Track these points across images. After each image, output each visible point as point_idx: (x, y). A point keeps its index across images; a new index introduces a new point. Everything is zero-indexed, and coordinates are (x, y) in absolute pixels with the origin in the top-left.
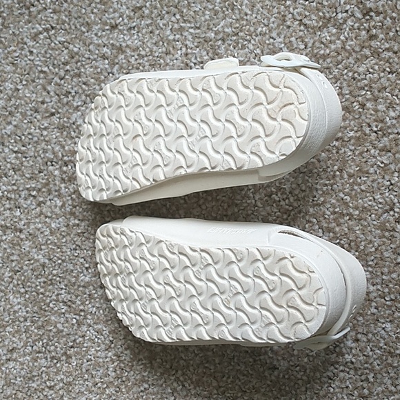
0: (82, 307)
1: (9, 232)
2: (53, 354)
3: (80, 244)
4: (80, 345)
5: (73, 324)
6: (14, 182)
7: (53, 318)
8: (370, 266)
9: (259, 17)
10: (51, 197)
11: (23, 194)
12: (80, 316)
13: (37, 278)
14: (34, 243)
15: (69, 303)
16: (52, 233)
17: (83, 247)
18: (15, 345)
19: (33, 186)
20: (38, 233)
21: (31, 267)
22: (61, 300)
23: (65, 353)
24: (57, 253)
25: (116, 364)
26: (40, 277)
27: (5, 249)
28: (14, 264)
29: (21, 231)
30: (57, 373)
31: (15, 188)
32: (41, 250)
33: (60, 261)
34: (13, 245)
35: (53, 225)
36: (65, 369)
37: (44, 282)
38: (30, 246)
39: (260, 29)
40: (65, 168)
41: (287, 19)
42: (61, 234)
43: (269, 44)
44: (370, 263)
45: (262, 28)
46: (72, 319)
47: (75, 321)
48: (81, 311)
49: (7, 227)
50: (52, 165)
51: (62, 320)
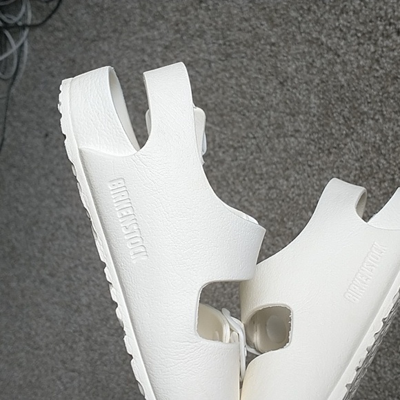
0: (353, 126)
1: (331, 53)
2: (321, 146)
4: (341, 149)
5: (342, 134)
6: (350, 21)
7: (332, 123)
10: (369, 42)
11: (353, 32)
12: (349, 130)
13: (334, 92)
15: (347, 119)
16: (358, 67)
18: (300, 129)
22: (342, 114)
23: (329, 150)
25: (357, 172)
28: (324, 76)
29: (339, 56)
30: (318, 159)
31: (349, 25)
33: (353, 89)
34: (329, 63)
35: (361, 63)
36: (324, 159)
40: (388, 27)
46: (343, 130)
47: (344, 132)
51: (337, 128)
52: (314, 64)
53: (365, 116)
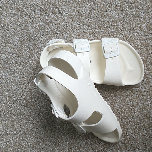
0: (33, 53)
1: (27, 16)
2: (17, 60)
3: (44, 35)
4: (26, 63)
5: (28, 56)
6: (38, 2)
7: (23, 50)
8: (121, 99)
9: (142, 3)
10: (45, 15)
11: (39, 8)
12: (31, 55)
13: (26, 36)
14: (32, 25)
15: (31, 50)
16: (39, 26)
17: (45, 36)
18: (8, 50)
19: (43, 8)
20: (35, 22)
21: (27, 31)
22: (29, 47)
23: (20, 63)
24: (37, 32)
25: (32, 76)
26: (27, 36)
27: (23, 21)
28: (23, 27)
29: (31, 19)
30: (15, 67)
31: (37, 5)
32: (33, 28)
33: (36, 35)
34: (26, 21)
35: (41, 24)
36: (17, 67)
37: (28, 38)
38: (30, 25)
39: (139, 7)
40: (55, 9)
41: (150, 9)
42: (41, 28)
43: (139, 13)
44: (121, 98)
45: (141, 7)
46: (28, 54)
47: (29, 55)
48: (33, 54)
49: (28, 15)
50: (52, 5)
51: (26, 53)
52: (19, 20)
53: (40, 49)
